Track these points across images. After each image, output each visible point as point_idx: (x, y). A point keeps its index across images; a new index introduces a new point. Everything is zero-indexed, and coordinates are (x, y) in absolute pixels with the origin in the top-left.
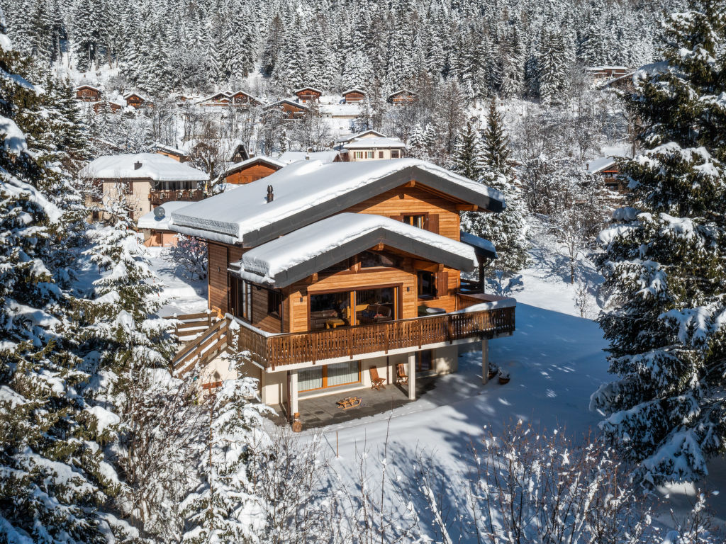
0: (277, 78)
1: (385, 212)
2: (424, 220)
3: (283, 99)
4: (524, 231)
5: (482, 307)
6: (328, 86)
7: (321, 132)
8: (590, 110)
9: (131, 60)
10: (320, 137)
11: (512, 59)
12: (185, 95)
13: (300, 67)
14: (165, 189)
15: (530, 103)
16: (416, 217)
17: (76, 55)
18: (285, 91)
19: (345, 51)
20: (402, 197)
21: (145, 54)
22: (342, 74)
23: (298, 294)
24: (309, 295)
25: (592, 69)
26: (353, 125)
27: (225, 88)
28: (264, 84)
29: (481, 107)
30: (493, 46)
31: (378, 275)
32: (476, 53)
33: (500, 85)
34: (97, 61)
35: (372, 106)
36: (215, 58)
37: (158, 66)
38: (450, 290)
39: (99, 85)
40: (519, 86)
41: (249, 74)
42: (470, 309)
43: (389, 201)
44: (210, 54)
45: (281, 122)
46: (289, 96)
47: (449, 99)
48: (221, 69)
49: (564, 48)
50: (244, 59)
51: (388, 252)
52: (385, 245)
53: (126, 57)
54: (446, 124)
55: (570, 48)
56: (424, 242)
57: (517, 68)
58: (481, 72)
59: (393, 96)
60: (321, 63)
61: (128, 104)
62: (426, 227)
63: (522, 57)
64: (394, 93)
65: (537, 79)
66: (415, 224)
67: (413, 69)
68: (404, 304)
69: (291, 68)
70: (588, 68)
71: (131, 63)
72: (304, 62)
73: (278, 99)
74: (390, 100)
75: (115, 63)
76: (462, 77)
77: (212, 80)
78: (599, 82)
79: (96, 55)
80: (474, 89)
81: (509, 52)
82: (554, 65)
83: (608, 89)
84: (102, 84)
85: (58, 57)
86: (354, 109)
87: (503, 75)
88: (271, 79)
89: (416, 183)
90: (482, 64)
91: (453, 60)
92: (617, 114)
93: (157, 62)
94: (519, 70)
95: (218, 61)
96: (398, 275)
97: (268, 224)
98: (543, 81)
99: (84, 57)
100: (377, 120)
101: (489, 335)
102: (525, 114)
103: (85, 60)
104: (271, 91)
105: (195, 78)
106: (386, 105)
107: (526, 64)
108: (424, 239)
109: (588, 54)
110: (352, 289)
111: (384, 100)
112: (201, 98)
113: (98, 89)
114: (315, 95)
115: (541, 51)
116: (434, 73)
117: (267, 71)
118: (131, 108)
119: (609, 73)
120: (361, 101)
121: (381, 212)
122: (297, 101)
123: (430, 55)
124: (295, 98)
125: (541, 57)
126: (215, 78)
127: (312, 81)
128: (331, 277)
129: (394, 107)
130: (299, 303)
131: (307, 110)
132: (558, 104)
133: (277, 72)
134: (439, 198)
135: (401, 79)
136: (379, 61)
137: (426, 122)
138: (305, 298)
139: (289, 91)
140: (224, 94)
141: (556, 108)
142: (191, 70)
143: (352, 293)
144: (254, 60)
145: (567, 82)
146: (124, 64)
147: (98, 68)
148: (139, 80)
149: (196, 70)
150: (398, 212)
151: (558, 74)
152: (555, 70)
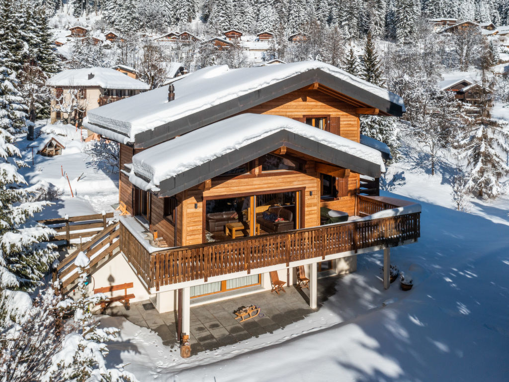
0: (211, 23)
1: (288, 114)
2: (326, 123)
3: (215, 37)
4: (395, 133)
5: (388, 213)
6: (247, 29)
7: (241, 60)
8: (433, 48)
9: (110, 9)
10: (240, 63)
11: (377, 12)
12: (147, 34)
13: (228, 16)
14: (112, 95)
15: (390, 43)
16: (318, 119)
17: (73, 6)
18: (217, 32)
19: (259, 5)
20: (305, 100)
21: (120, 5)
22: (257, 21)
23: (192, 200)
24: (205, 201)
25: (432, 20)
26: (264, 55)
27: (175, 30)
28: (202, 27)
29: (355, 45)
30: (363, 3)
31: (280, 179)
32: (351, 7)
33: (368, 30)
34: (87, 10)
35: (277, 43)
36: (169, 9)
37: (129, 13)
38: (350, 191)
39: (87, 26)
40: (382, 31)
41: (192, 20)
42: (376, 216)
43: (292, 103)
44: (166, 6)
45: (213, 52)
46: (220, 35)
47: (332, 39)
48: (172, 17)
49: (413, 5)
50: (189, 10)
51: (290, 155)
52: (287, 149)
53: (107, 8)
54: (330, 55)
55: (417, 5)
56: (330, 145)
57: (380, 18)
58: (355, 21)
59: (292, 37)
60: (242, 13)
61: (107, 39)
62: (328, 129)
63: (383, 11)
64: (293, 35)
65: (394, 26)
66: (317, 125)
67: (307, 18)
68: (306, 209)
69: (221, 16)
70: (430, 20)
71: (110, 11)
72: (231, 12)
73: (212, 37)
74: (290, 39)
75: (100, 11)
76: (341, 24)
77: (167, 24)
78: (438, 29)
79: (87, 6)
80: (350, 32)
81: (374, 7)
82: (406, 17)
83: (445, 34)
84: (90, 25)
85: (60, 7)
86: (265, 45)
87: (370, 23)
88: (208, 23)
89: (319, 85)
90: (355, 15)
91: (335, 11)
92: (452, 51)
93: (128, 11)
94: (381, 20)
95: (171, 11)
96: (301, 178)
97: (163, 123)
98: (398, 27)
99: (78, 7)
100: (281, 52)
101: (394, 242)
102: (386, 50)
103: (79, 9)
104: (207, 32)
105: (154, 22)
106: (287, 43)
107: (386, 16)
108: (330, 142)
109: (430, 10)
110: (252, 194)
111: (286, 38)
112: (158, 36)
113: (86, 29)
114: (237, 34)
115: (397, 7)
116: (322, 21)
117: (205, 19)
118: (108, 42)
119: (444, 23)
120: (270, 39)
121: (284, 114)
122: (225, 39)
123: (319, 8)
124: (224, 37)
125: (397, 11)
126: (168, 23)
127: (236, 25)
128: (228, 181)
129: (293, 44)
130: (193, 210)
131: (232, 45)
132: (410, 43)
133: (211, 19)
134: (341, 102)
135: (298, 25)
136: (283, 13)
137: (316, 54)
138: (200, 204)
139: (219, 32)
140: (174, 33)
141: (408, 46)
142: (152, 16)
143: (252, 198)
144: (196, 11)
145: (416, 28)
146: (106, 12)
147: (88, 15)
148: (115, 23)
149: (155, 17)
150: (301, 113)
151: (409, 23)
152: (407, 20)
